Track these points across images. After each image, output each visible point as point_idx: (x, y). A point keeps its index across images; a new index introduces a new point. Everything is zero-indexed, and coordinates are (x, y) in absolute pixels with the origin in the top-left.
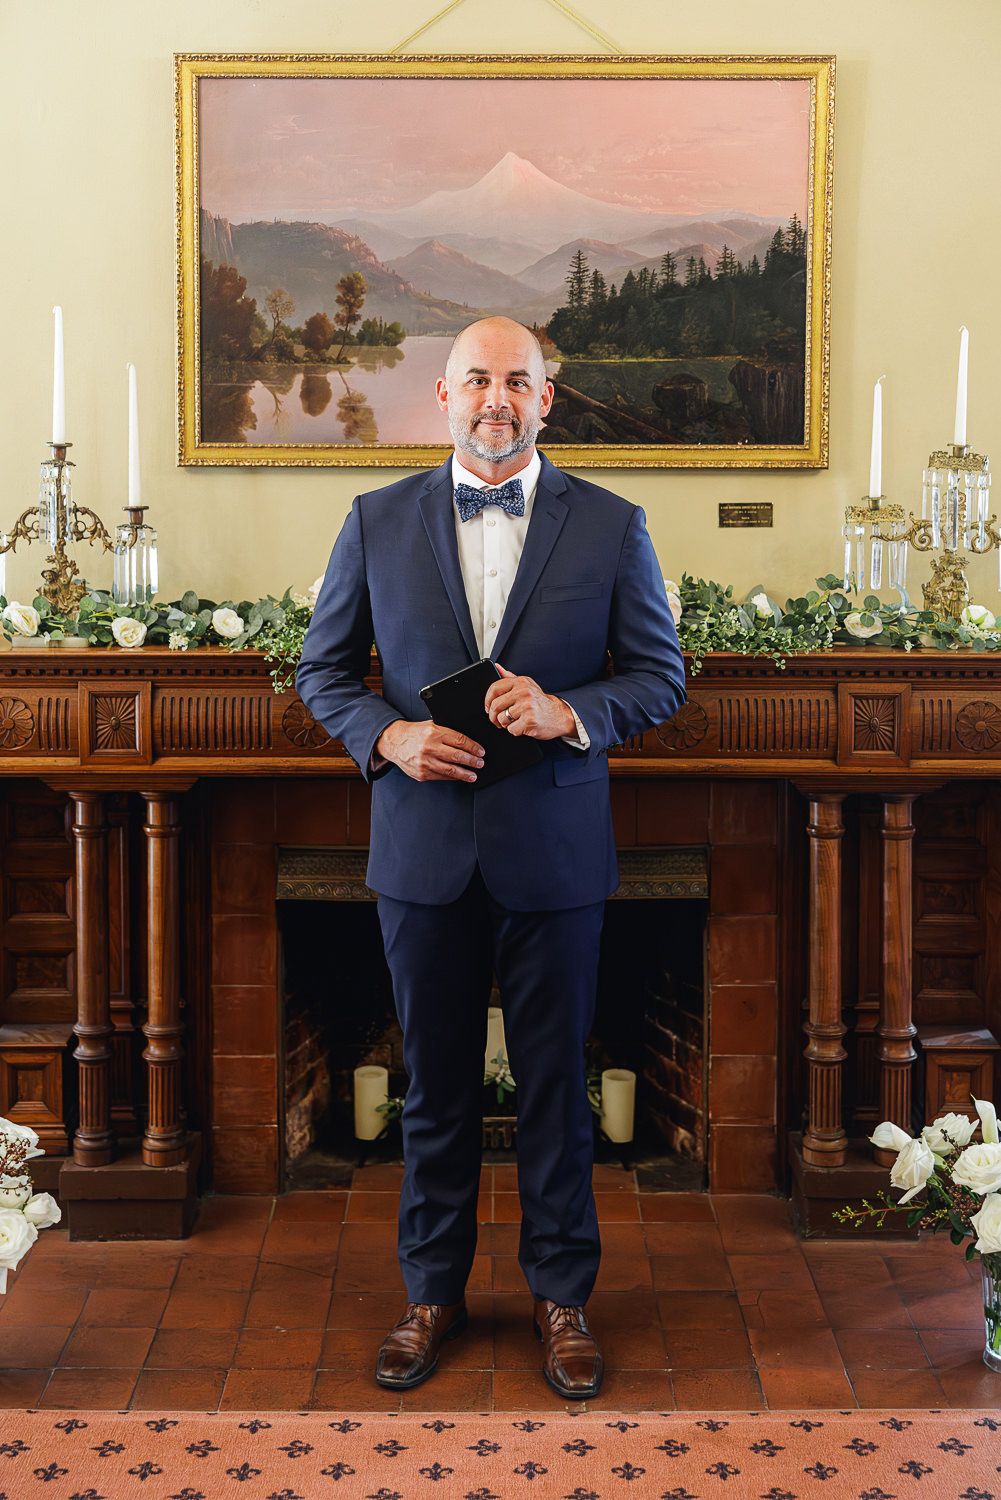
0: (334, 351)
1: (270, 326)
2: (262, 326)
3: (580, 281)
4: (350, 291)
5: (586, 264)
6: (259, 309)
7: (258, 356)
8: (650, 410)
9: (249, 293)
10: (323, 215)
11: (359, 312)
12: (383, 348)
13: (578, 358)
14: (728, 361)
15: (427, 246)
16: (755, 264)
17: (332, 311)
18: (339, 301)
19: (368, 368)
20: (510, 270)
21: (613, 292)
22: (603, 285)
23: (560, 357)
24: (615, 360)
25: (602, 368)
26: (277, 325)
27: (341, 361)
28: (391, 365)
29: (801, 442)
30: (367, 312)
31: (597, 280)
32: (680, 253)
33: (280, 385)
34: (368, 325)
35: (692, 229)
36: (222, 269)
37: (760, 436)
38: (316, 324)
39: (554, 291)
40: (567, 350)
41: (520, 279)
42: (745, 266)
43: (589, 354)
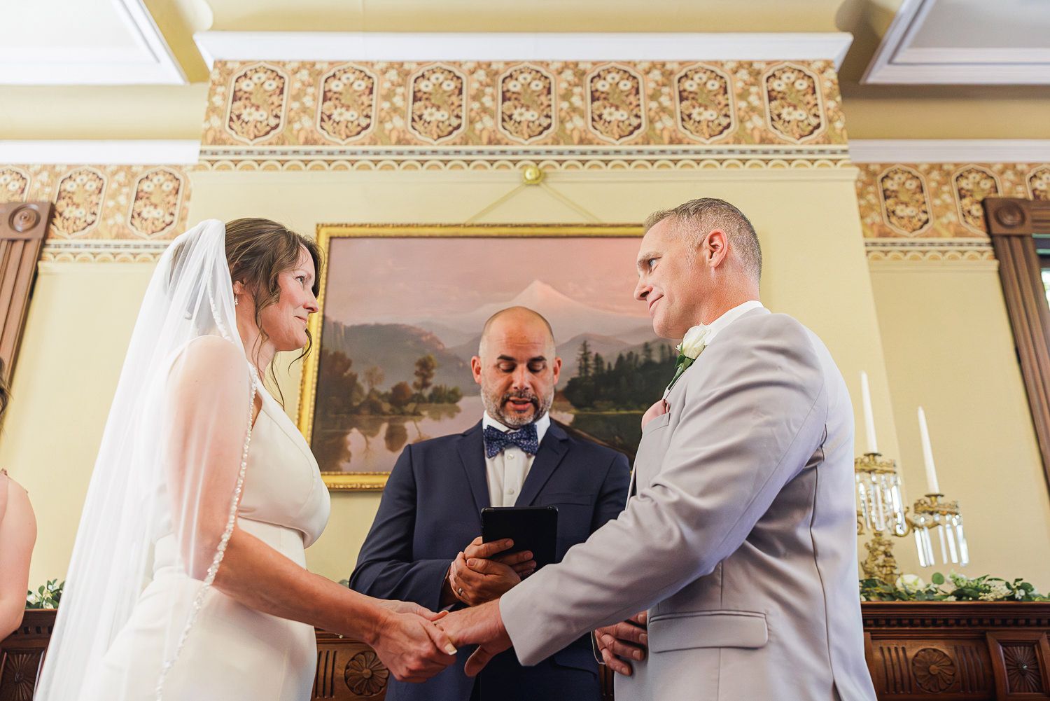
0: (411, 407)
1: (366, 390)
2: (360, 390)
3: (586, 359)
4: (425, 368)
5: (589, 349)
6: (359, 380)
7: (356, 411)
9: (352, 370)
10: (409, 317)
11: (430, 380)
12: (446, 405)
13: (586, 411)
17: (410, 380)
18: (417, 374)
19: (435, 419)
21: (609, 366)
22: (602, 362)
23: (574, 411)
24: (613, 412)
25: (605, 418)
26: (372, 390)
27: (416, 414)
28: (452, 416)
30: (437, 380)
31: (598, 359)
32: (655, 341)
33: (370, 432)
34: (437, 390)
36: (336, 354)
38: (399, 390)
40: (578, 406)
43: (594, 408)
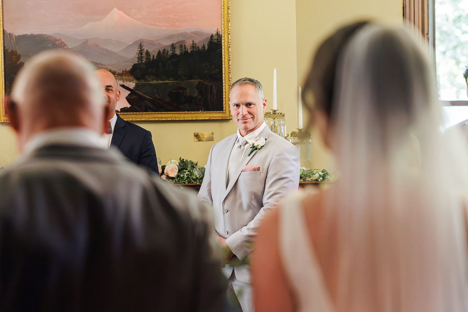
3: (141, 54)
5: (143, 48)
8: (168, 100)
9: (22, 60)
10: (48, 31)
13: (141, 81)
14: (196, 82)
15: (86, 41)
16: (204, 47)
20: (116, 50)
21: (153, 57)
22: (150, 55)
23: (135, 81)
24: (155, 82)
25: (151, 85)
29: (222, 109)
31: (148, 53)
32: (177, 43)
35: (181, 35)
36: (12, 51)
37: (208, 108)
39: (132, 57)
40: (137, 79)
41: (120, 54)
42: (200, 47)
43: (146, 80)
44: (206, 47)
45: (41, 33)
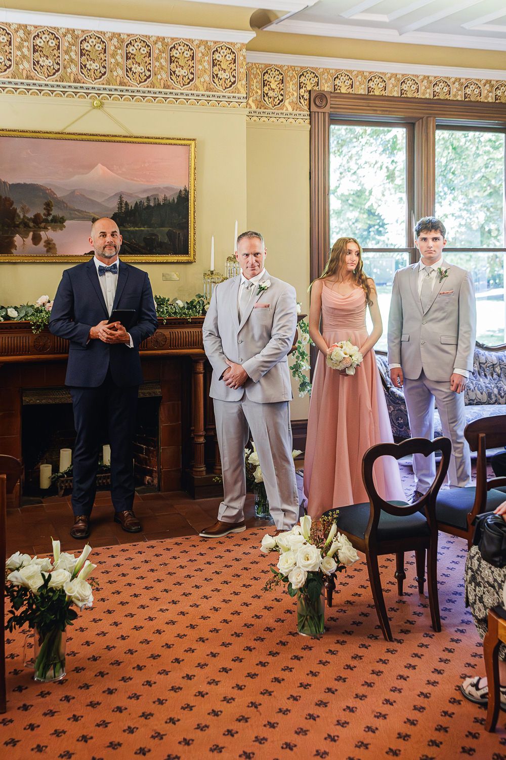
0: (43, 225)
1: (22, 217)
2: (19, 216)
3: (121, 204)
4: (48, 206)
5: (123, 199)
6: (18, 211)
7: (18, 226)
8: (142, 244)
9: (14, 206)
10: (40, 181)
11: (51, 212)
12: (59, 224)
14: (166, 229)
15: (73, 192)
16: (174, 200)
17: (42, 212)
18: (45, 209)
19: (54, 231)
20: (99, 200)
21: (131, 207)
22: (128, 206)
24: (132, 229)
25: (128, 231)
26: (24, 216)
27: (45, 228)
28: (62, 230)
29: (188, 254)
30: (55, 212)
31: (126, 204)
32: (151, 196)
33: (25, 236)
34: (54, 217)
35: (155, 189)
36: (6, 198)
37: (176, 253)
38: (37, 216)
39: (113, 206)
41: (103, 203)
42: (171, 200)
43: (124, 227)
44: (176, 200)
45: (33, 183)
